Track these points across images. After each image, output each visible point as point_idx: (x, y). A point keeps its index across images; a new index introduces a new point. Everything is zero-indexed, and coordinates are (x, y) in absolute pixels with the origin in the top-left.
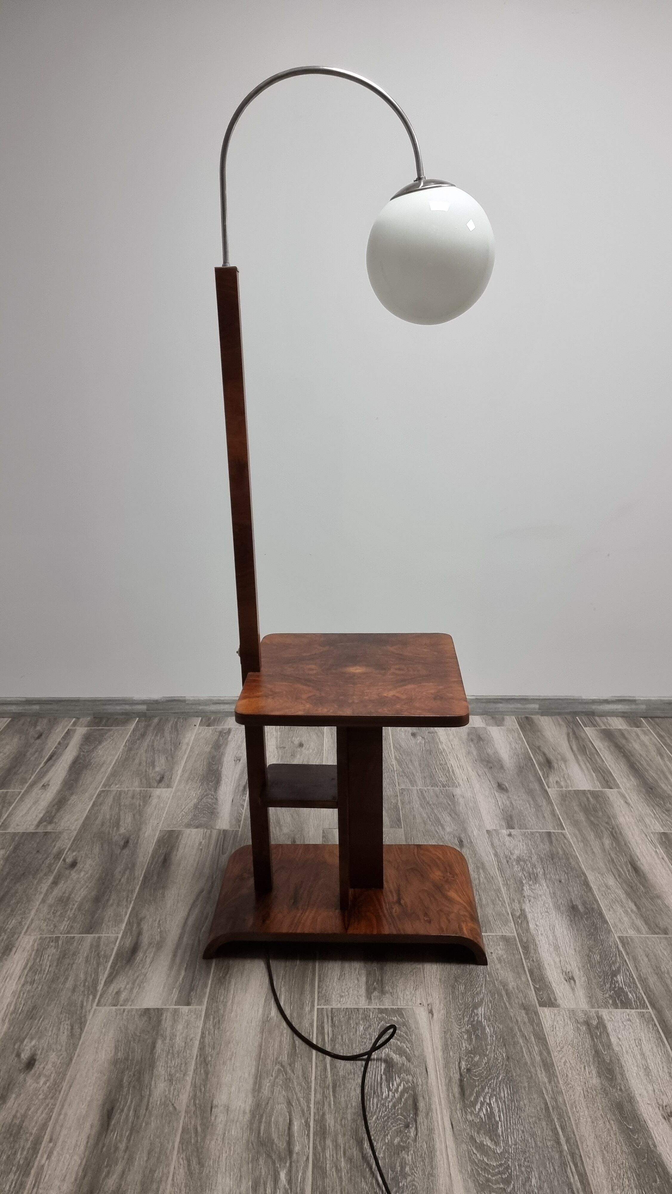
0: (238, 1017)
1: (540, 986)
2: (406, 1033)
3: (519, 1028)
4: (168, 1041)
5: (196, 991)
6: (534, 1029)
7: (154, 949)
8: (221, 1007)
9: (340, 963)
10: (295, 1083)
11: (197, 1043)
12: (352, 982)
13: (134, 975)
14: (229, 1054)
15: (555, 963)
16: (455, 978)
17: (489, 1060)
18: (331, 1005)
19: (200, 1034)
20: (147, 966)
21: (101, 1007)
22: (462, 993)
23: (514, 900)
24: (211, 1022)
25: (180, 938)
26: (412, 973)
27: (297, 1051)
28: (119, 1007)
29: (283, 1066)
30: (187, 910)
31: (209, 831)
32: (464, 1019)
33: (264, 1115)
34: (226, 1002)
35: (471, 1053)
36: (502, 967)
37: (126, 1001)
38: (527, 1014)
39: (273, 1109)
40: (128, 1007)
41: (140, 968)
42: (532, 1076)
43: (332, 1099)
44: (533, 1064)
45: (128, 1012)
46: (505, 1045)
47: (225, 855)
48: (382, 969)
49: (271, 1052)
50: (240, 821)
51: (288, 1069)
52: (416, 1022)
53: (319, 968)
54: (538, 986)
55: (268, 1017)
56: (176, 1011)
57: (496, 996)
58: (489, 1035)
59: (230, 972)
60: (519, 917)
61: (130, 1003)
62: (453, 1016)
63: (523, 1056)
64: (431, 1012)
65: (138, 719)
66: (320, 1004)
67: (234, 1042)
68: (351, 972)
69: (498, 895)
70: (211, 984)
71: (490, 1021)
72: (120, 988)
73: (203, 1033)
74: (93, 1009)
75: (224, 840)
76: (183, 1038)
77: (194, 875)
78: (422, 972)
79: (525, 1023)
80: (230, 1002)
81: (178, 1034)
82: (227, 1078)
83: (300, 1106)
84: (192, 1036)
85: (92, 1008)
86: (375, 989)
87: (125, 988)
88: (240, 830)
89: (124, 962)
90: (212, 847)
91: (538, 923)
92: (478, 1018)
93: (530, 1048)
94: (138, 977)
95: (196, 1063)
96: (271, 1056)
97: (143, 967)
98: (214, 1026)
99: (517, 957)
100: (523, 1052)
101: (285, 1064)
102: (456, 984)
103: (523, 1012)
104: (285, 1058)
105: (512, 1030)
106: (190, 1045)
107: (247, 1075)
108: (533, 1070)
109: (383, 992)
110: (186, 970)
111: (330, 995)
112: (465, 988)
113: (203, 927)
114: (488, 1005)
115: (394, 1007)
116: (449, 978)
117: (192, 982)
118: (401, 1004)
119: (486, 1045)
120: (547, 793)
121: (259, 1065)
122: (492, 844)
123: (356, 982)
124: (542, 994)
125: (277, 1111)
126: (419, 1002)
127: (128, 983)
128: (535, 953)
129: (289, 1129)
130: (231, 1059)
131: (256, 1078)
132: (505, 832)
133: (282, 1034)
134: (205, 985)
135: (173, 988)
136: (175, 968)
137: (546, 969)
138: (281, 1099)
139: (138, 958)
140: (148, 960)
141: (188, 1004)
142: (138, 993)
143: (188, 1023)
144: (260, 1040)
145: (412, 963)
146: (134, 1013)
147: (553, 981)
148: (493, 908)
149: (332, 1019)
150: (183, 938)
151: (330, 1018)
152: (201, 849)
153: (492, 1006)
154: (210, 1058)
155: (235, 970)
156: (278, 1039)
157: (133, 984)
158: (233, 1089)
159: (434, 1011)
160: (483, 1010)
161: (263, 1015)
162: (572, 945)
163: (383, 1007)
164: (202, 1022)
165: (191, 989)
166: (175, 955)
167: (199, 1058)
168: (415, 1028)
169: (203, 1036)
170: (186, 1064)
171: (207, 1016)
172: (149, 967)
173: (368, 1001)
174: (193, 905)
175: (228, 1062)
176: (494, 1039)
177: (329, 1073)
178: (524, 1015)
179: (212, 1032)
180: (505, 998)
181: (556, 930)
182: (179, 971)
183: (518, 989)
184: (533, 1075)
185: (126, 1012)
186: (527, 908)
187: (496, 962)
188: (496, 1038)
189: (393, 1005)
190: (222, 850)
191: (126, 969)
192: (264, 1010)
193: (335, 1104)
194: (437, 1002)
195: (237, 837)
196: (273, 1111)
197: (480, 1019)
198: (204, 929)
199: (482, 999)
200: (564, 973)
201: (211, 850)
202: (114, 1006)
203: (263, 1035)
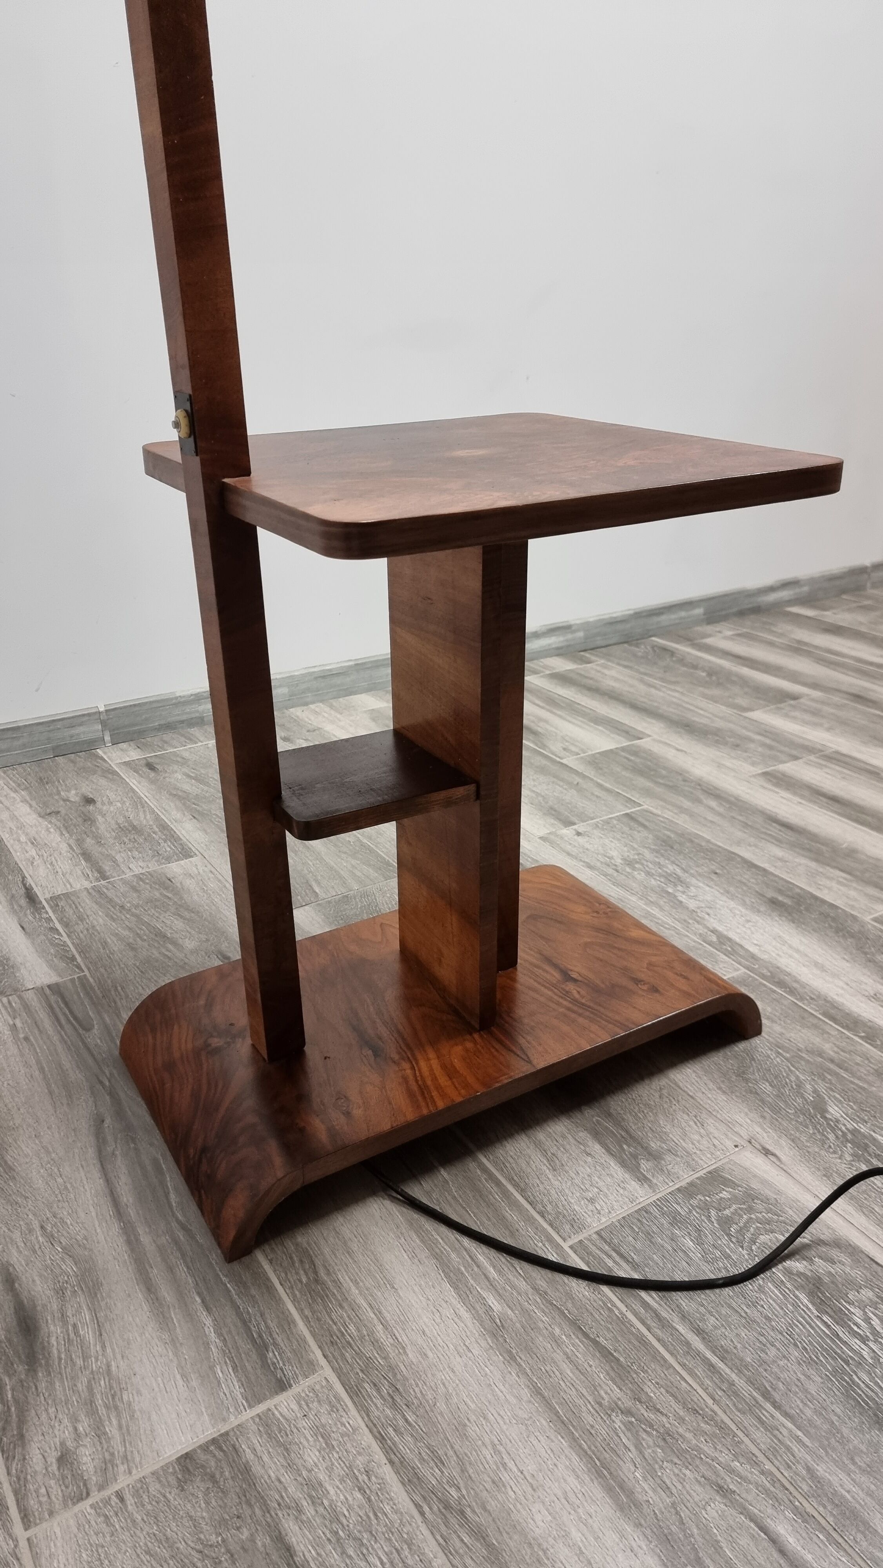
0: (430, 1354)
1: (865, 1033)
4: (309, 1511)
5: (275, 1344)
7: (81, 1299)
8: (368, 1350)
9: (524, 1136)
10: (689, 1435)
11: (387, 1472)
12: (582, 1163)
13: (74, 1388)
14: (487, 1453)
15: (845, 990)
16: (738, 1076)
18: (591, 1227)
19: (375, 1447)
20: (95, 1348)
21: (44, 1525)
24: (379, 1402)
25: (129, 1242)
27: (622, 1359)
28: (96, 1497)
29: (628, 1412)
30: (96, 1174)
31: (14, 999)
32: (829, 1139)
33: (701, 1555)
34: (371, 1333)
37: (107, 1468)
39: (706, 1530)
40: (123, 1482)
41: (79, 1362)
43: (790, 1425)
45: (136, 1493)
47: (95, 1031)
48: (608, 1115)
49: (574, 1392)
50: (73, 959)
51: (643, 1411)
53: (495, 1164)
54: (863, 1035)
55: (492, 1320)
56: (266, 1422)
57: (831, 1078)
59: (318, 1263)
60: (721, 944)
61: (122, 1468)
62: (807, 1141)
64: (768, 1153)
66: (565, 1235)
67: (473, 1418)
68: (563, 1146)
69: (657, 923)
70: (301, 1311)
71: (866, 1122)
72: (63, 1444)
73: (381, 1439)
74: (23, 1544)
75: (66, 1004)
76: (342, 1481)
77: (51, 1093)
78: (680, 1090)
80: (380, 1327)
81: (322, 1476)
82: (538, 1518)
83: (750, 1483)
84: (360, 1461)
85: (16, 1541)
86: (635, 1157)
87: (78, 1436)
88: (87, 973)
89: (21, 1368)
90: (47, 1023)
91: (755, 942)
92: (845, 1125)
94: (90, 1389)
95: (433, 1529)
96: (580, 1402)
97: (85, 1357)
98: (394, 1405)
101: (628, 1403)
102: (751, 1085)
104: (611, 1392)
106: (375, 1487)
107: (572, 1480)
109: (655, 1157)
110: (208, 1310)
111: (568, 1207)
112: (771, 1085)
113: (167, 1195)
114: (835, 1096)
115: (701, 1174)
116: (729, 1080)
117: (248, 1330)
118: (707, 1164)
120: (567, 766)
121: (575, 1439)
122: (569, 854)
123: (589, 1159)
125: (718, 1527)
127: (75, 1419)
128: (802, 986)
129: (782, 1552)
130: (504, 1465)
131: (599, 1475)
132: (567, 832)
133: (556, 1341)
134: (287, 1322)
135: (212, 1368)
136: (176, 1316)
137: (843, 1003)
138: (700, 1493)
139: (53, 1341)
140: (88, 1334)
141: (282, 1386)
142: (125, 1431)
143: (322, 1433)
144: (523, 1380)
146: (154, 1487)
149: (621, 1256)
150: (137, 1240)
151: (614, 1254)
152: (26, 1039)
153: (840, 1094)
154: (453, 1492)
155: (326, 1251)
156: (559, 1356)
157: (92, 1411)
158: (576, 1535)
159: (770, 1148)
160: (836, 1108)
161: (477, 1317)
163: (682, 1184)
164: (353, 1411)
165: (261, 1347)
166: (149, 1288)
167: (426, 1509)
168: (777, 1194)
169: (389, 1449)
170: (410, 1545)
171: (354, 1392)
172: (104, 1347)
173: (646, 1186)
174: (103, 1159)
175: (505, 1477)
177: (728, 1371)
179: (401, 1422)
180: (844, 1074)
181: (788, 942)
182: (190, 1316)
183: (843, 1051)
185: (130, 1500)
186: (713, 923)
189: (695, 1171)
190: (81, 1025)
191: (42, 1385)
192: (471, 1308)
193: (807, 1434)
194: (757, 1129)
195: (92, 988)
196: (708, 1531)
197: (850, 1127)
198: (173, 1196)
199: (816, 1092)
200: (872, 1000)
201: (51, 1032)
202: (81, 1499)
203: (519, 1365)
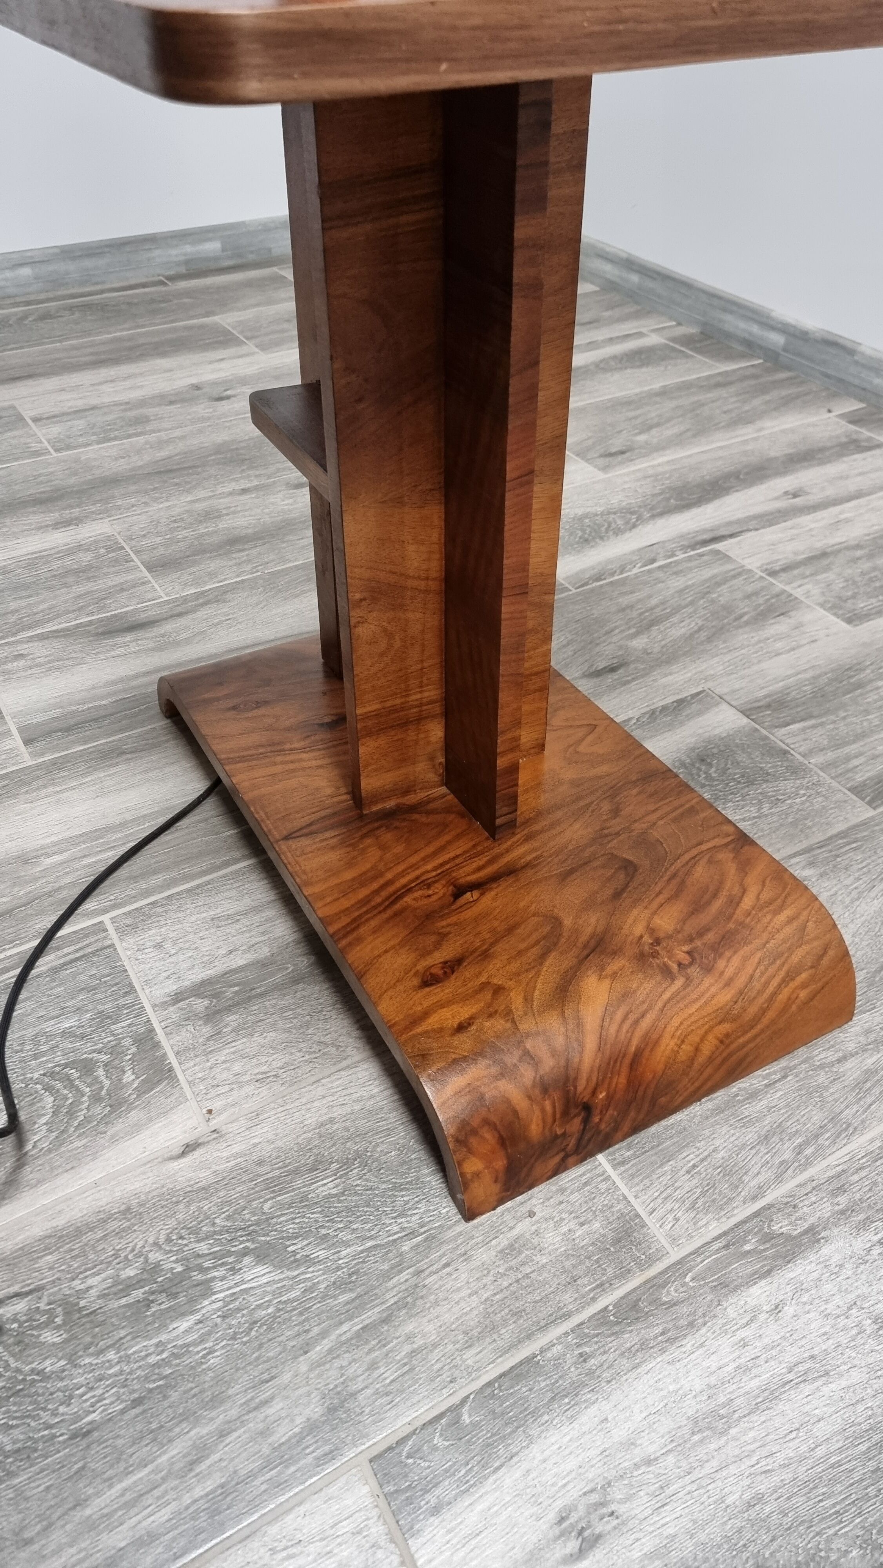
0: (18, 817)
1: (475, 1425)
2: (87, 1119)
3: (240, 1421)
5: (67, 736)
6: (252, 1475)
8: (39, 783)
12: (219, 943)
13: (73, 652)
15: (630, 1444)
16: (358, 1155)
17: (59, 1375)
18: (122, 940)
20: (105, 656)
22: (304, 1198)
23: (841, 1190)
26: (315, 1048)
32: (198, 1241)
34: (56, 784)
35: (67, 1313)
36: (485, 1269)
38: (312, 1427)
41: (94, 651)
42: (28, 1542)
44: (91, 1526)
46: (137, 1402)
48: (296, 980)
52: (137, 1128)
54: (466, 1419)
55: (35, 857)
57: (342, 1299)
58: (163, 1337)
60: (768, 1238)
62: (200, 1209)
63: (110, 1482)
64: (189, 1148)
65: (761, 361)
66: (118, 919)
70: (95, 747)
71: (224, 1317)
78: (334, 1069)
79: (264, 1433)
80: (59, 789)
86: (216, 996)
87: (33, 659)
89: (99, 631)
91: (789, 1310)
92: (223, 1279)
93: (156, 1493)
94: (69, 659)
97: (96, 654)
99: (568, 1297)
100: (127, 1473)
102: (335, 1166)
103: (315, 1410)
105: (216, 1401)
108: (57, 1536)
109: (213, 1015)
110: (113, 702)
111: (156, 925)
112: (331, 1196)
114: (292, 1288)
115: (171, 1059)
116: (349, 1139)
117: (88, 721)
118: (188, 1069)
119: (117, 1345)
123: (223, 952)
124: (435, 1448)
126: (216, 1105)
127: (50, 656)
128: (629, 1353)
134: (88, 740)
135: (61, 708)
136: (118, 687)
137: (572, 1419)
139: (116, 640)
140: (117, 652)
142: (30, 677)
145: (356, 1033)
147: (525, 1466)
148: (743, 1147)
151: (78, 955)
153: (295, 1300)
157: (50, 662)
159: (197, 1153)
160: (264, 1280)
161: (43, 847)
162: (775, 1479)
163: (160, 1035)
168: (112, 1137)
172: (101, 659)
173: (166, 998)
176: (153, 1359)
178: (299, 1420)
180: (348, 1329)
181: (807, 1388)
183: (414, 1353)
184: (36, 1547)
186: (840, 1246)
187: (503, 1241)
188: (157, 1365)
189: (177, 1054)
194: (236, 1148)
197: (218, 1285)
199: (308, 1261)
200: (594, 1498)
